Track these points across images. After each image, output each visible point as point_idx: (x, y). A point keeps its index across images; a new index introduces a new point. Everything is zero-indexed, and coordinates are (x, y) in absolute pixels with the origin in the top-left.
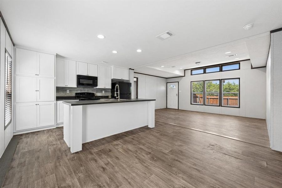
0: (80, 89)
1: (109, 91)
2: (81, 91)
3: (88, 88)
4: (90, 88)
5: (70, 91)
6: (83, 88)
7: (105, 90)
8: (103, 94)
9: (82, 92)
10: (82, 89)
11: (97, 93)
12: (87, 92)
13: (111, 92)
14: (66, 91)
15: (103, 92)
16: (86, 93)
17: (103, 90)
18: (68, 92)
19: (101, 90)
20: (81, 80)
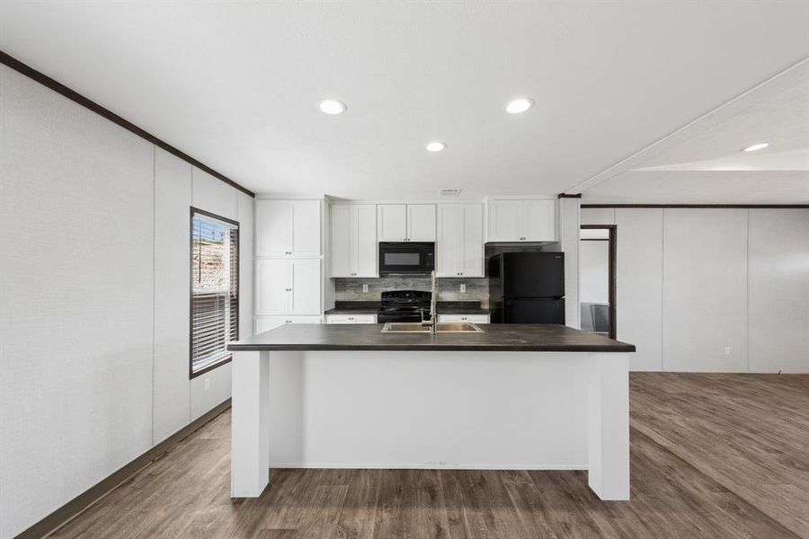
0: (395, 280)
1: (480, 286)
2: (397, 285)
3: (416, 277)
4: (420, 277)
5: (369, 287)
6: (402, 277)
7: (470, 282)
8: (462, 294)
9: (399, 289)
10: (400, 281)
11: (441, 291)
12: (411, 289)
13: (488, 289)
14: (361, 286)
15: (463, 287)
16: (408, 292)
17: (463, 283)
18: (365, 289)
19: (454, 283)
20: (387, 256)
